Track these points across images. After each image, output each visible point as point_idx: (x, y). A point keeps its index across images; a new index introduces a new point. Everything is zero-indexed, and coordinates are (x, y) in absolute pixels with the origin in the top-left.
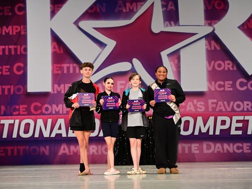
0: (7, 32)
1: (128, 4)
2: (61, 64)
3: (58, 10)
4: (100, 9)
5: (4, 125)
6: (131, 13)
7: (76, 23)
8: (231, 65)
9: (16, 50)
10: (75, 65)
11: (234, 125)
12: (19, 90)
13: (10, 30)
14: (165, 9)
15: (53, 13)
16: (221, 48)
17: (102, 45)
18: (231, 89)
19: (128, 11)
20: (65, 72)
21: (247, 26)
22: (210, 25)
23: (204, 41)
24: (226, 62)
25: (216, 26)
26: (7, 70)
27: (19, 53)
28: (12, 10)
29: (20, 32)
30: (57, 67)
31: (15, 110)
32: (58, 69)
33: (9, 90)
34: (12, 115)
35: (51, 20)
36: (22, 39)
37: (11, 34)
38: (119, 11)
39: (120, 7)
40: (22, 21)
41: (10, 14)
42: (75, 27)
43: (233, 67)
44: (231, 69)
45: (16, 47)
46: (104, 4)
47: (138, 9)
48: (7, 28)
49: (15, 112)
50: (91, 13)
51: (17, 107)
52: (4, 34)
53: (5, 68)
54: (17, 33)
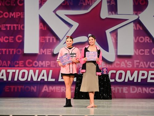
0: (12, 16)
1: (86, 1)
2: (45, 36)
3: (44, 3)
4: (69, 3)
5: (9, 72)
6: (88, 6)
7: (55, 11)
8: (149, 39)
9: (17, 27)
10: (53, 37)
11: (150, 76)
12: (19, 52)
13: (14, 15)
14: (109, 4)
15: (41, 5)
16: (143, 29)
17: (70, 25)
18: (149, 54)
19: (86, 5)
20: (47, 41)
22: (136, 14)
23: (132, 24)
24: (145, 37)
25: (140, 15)
26: (12, 39)
27: (19, 29)
28: (16, 2)
29: (20, 16)
30: (43, 38)
31: (16, 64)
32: (43, 39)
33: (13, 51)
34: (14, 67)
35: (39, 9)
36: (21, 21)
37: (15, 17)
38: (81, 4)
39: (82, 2)
40: (22, 9)
41: (15, 5)
42: (54, 14)
43: (150, 41)
44: (149, 42)
45: (18, 25)
46: (72, 1)
47: (93, 3)
48: (13, 13)
49: (17, 65)
51: (18, 62)
52: (10, 17)
53: (11, 38)
54: (18, 17)
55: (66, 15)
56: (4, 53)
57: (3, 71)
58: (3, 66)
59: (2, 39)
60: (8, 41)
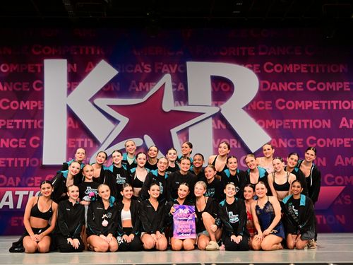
0: (25, 106)
1: (141, 84)
2: (76, 138)
3: (75, 88)
4: (114, 87)
5: (18, 195)
6: (144, 92)
7: (91, 100)
8: (236, 143)
9: (32, 124)
10: (89, 140)
12: (34, 162)
13: (29, 105)
14: (175, 89)
15: (70, 90)
16: (226, 127)
17: (115, 121)
19: (141, 90)
21: (251, 107)
22: (217, 105)
23: (211, 119)
24: (231, 140)
25: (222, 107)
26: (23, 143)
27: (35, 127)
28: (30, 86)
29: (37, 107)
30: (72, 141)
31: (30, 181)
32: (73, 143)
33: (25, 162)
34: (26, 186)
36: (38, 114)
37: (28, 108)
38: (132, 90)
39: (134, 86)
40: (40, 96)
41: (28, 90)
42: (90, 104)
43: (237, 145)
45: (33, 121)
46: (118, 84)
47: (151, 87)
48: (25, 103)
49: (30, 183)
50: (107, 91)
51: (32, 179)
52: (21, 108)
53: (22, 141)
54: (34, 108)
55: (109, 106)
56: (10, 165)
57: (9, 194)
58: (8, 185)
59: (8, 143)
60: (16, 146)
